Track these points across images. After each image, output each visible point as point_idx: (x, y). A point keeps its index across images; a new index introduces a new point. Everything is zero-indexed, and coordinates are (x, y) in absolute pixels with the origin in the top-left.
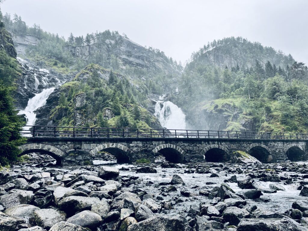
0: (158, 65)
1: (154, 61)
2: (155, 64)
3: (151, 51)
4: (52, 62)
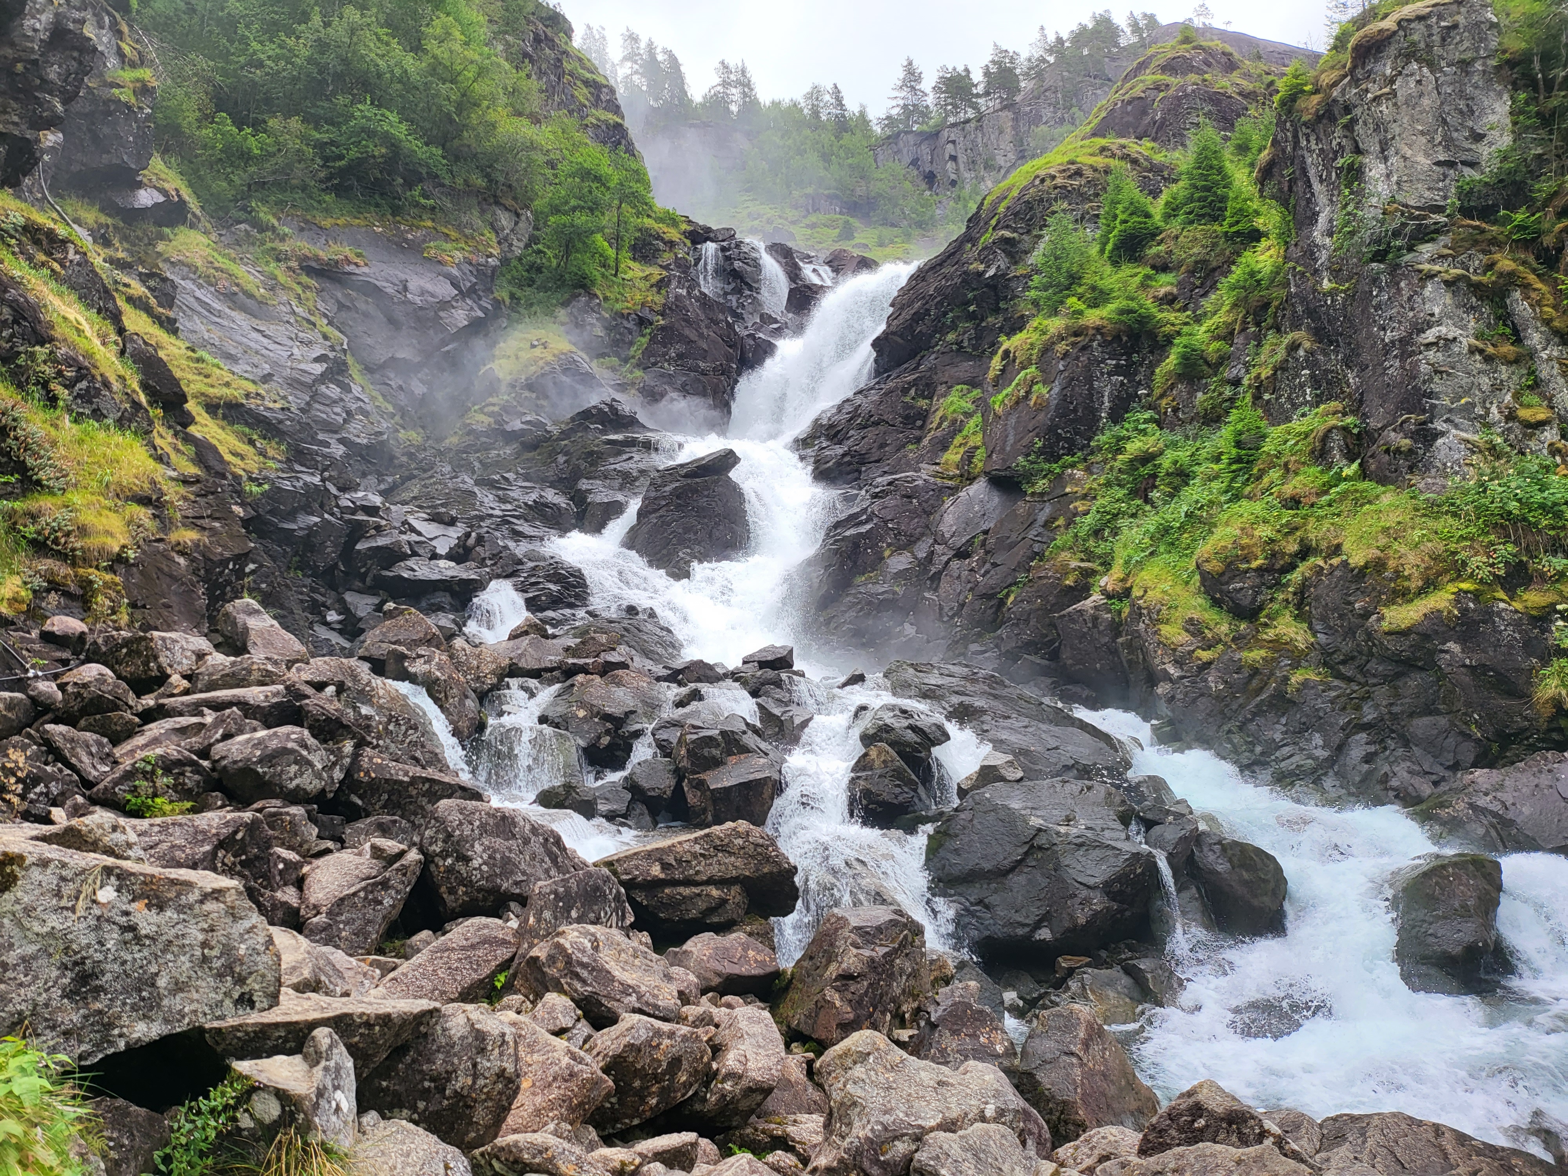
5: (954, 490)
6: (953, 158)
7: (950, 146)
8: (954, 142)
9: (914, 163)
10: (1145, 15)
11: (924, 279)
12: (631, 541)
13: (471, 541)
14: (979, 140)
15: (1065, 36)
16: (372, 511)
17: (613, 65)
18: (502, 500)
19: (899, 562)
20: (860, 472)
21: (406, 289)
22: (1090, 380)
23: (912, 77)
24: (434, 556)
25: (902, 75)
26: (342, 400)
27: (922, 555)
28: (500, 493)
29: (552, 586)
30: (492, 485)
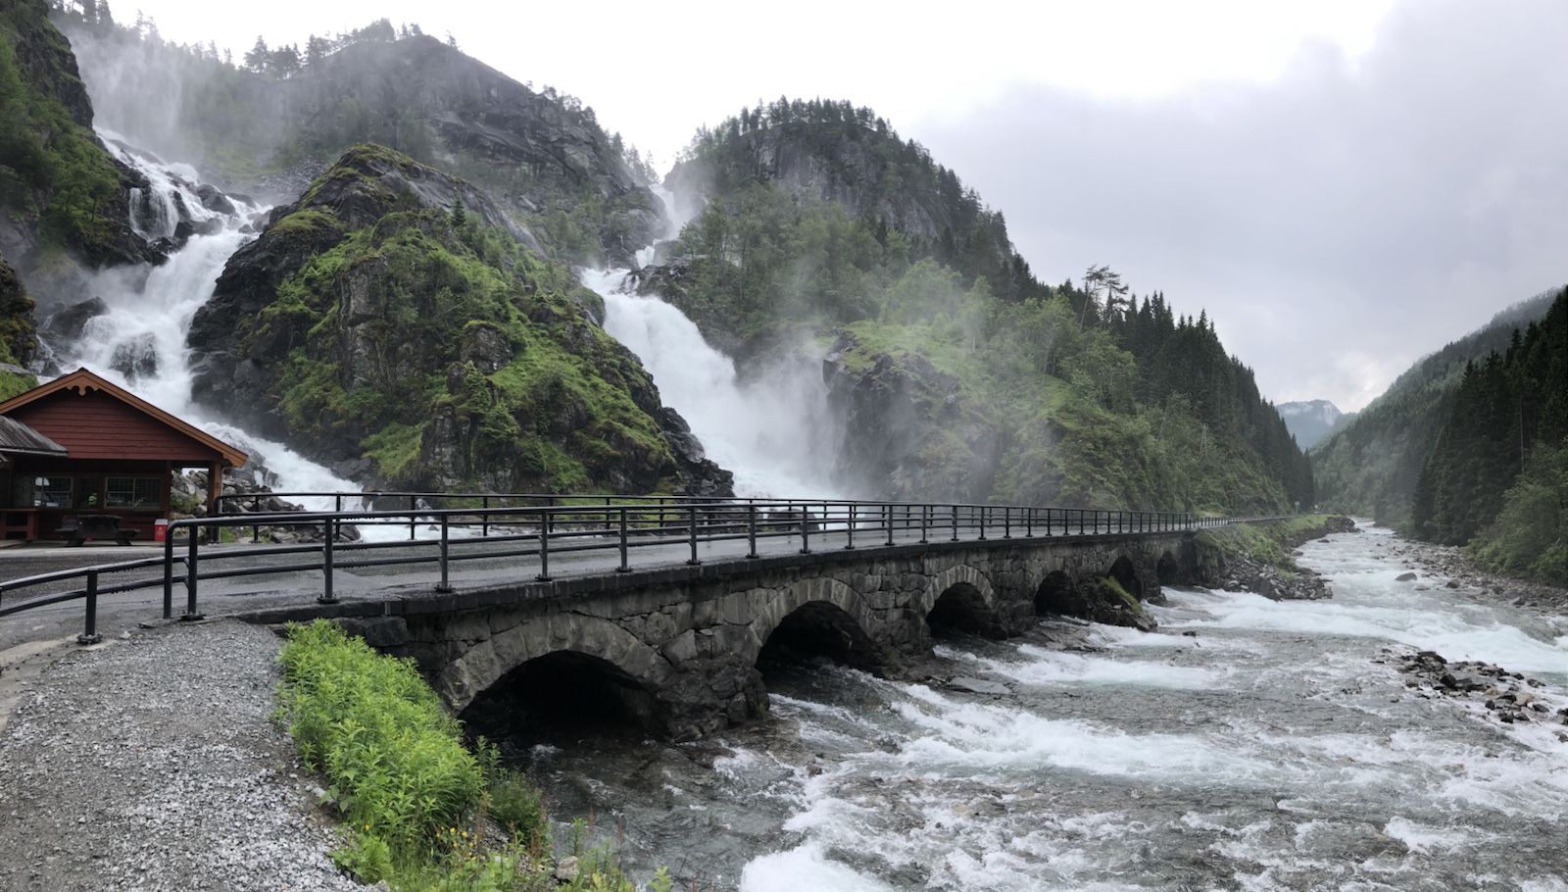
0: (575, 156)
1: (561, 140)
2: (563, 152)
3: (551, 102)
20: (205, 342)
22: (287, 332)
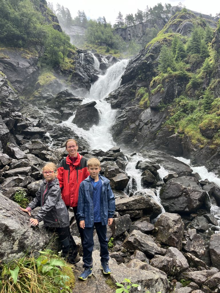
4: (103, 50)
5: (143, 110)
6: (130, 34)
7: (129, 32)
8: (130, 31)
9: (121, 35)
10: (168, 4)
11: (132, 63)
12: (74, 122)
13: (41, 122)
14: (135, 30)
15: (152, 8)
16: (19, 116)
17: (55, 11)
18: (44, 112)
19: (133, 126)
20: (121, 106)
21: (18, 64)
22: (173, 87)
23: (120, 16)
24: (34, 126)
25: (118, 15)
26: (8, 90)
27: (137, 124)
28: (44, 111)
29: (60, 132)
30: (42, 109)
